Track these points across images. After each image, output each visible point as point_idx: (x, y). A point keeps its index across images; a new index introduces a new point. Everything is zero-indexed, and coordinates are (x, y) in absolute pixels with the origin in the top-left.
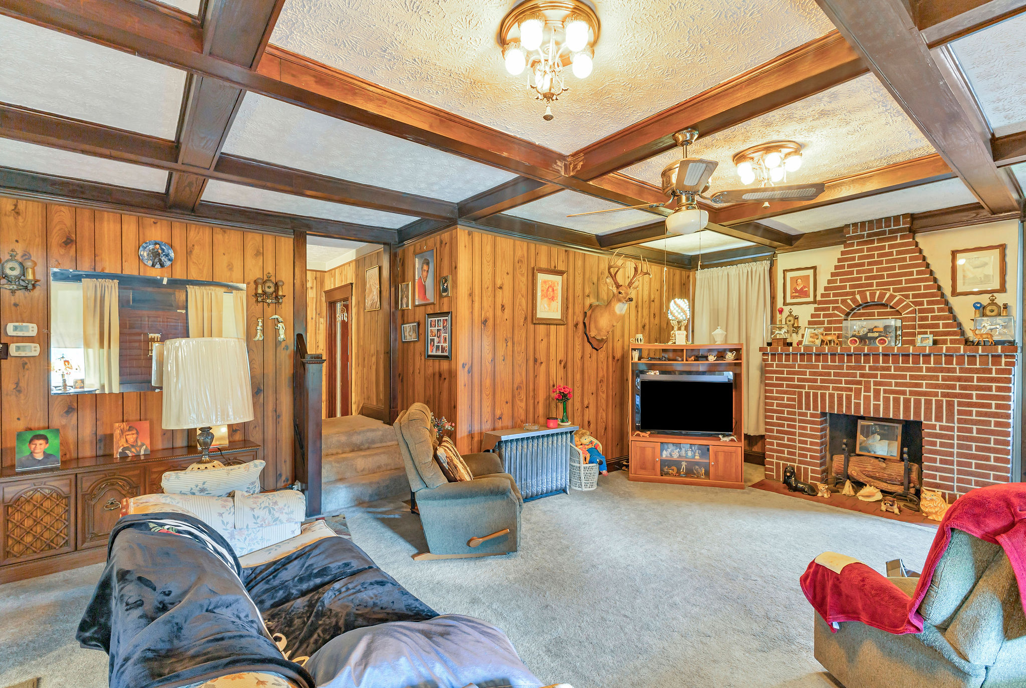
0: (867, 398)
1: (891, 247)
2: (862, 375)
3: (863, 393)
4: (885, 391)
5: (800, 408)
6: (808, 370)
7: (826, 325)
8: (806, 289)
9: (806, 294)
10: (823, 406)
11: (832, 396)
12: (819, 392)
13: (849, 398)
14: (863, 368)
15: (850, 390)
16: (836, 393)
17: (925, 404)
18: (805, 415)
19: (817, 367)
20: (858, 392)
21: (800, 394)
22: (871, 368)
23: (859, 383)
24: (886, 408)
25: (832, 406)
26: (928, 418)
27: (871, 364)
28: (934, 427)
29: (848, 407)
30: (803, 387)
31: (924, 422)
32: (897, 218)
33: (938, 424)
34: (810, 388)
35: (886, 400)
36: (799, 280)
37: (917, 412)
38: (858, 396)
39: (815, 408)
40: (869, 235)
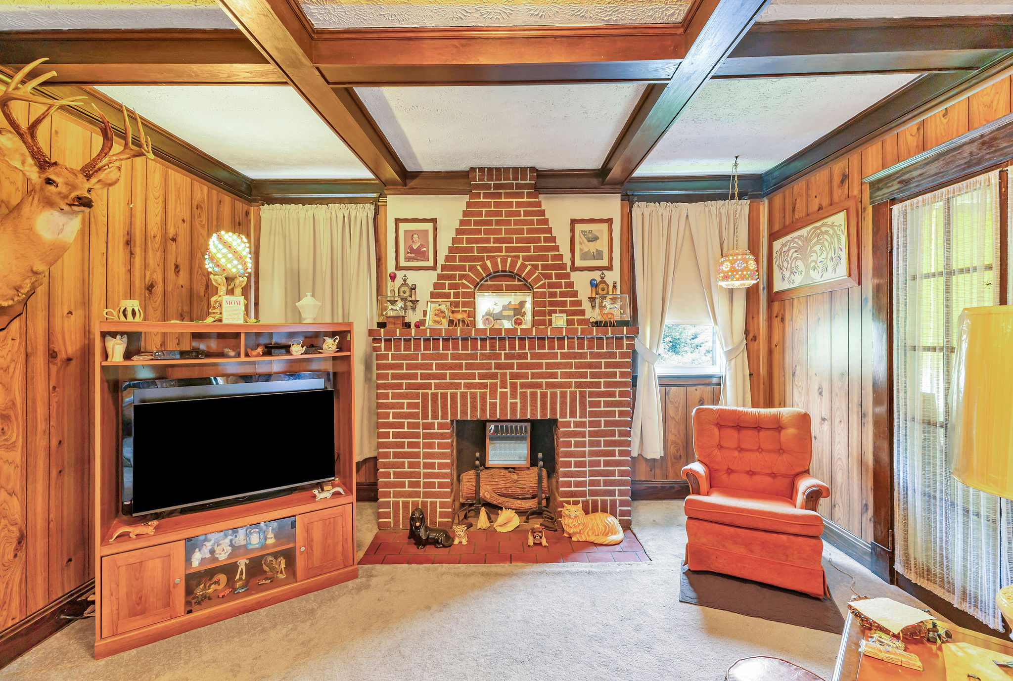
0: (504, 396)
1: (519, 204)
2: (498, 366)
3: (499, 390)
4: (523, 385)
5: (425, 417)
6: (434, 362)
7: (452, 299)
8: (425, 249)
9: (424, 257)
10: (454, 413)
11: (464, 395)
12: (449, 391)
13: (483, 397)
14: (498, 356)
15: (485, 386)
16: (469, 391)
17: (560, 397)
18: (431, 426)
19: (445, 357)
20: (494, 387)
21: (425, 396)
22: (507, 356)
23: (494, 376)
24: (524, 407)
25: (464, 412)
26: (563, 415)
27: (507, 351)
28: (568, 424)
29: (483, 410)
30: (428, 387)
31: (560, 420)
33: (572, 420)
34: (438, 386)
35: (524, 396)
36: (416, 236)
37: (553, 410)
38: (493, 395)
39: (444, 416)
40: (496, 187)
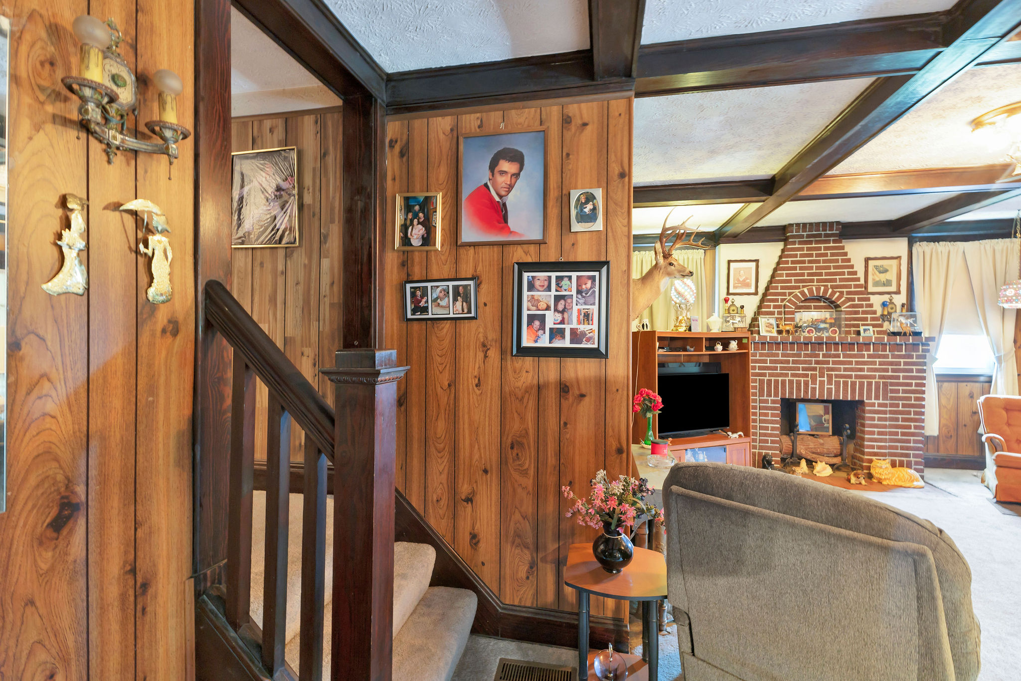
0: (822, 383)
1: (826, 248)
2: (817, 362)
3: (818, 379)
4: (837, 376)
5: (761, 394)
6: (768, 359)
7: (776, 316)
8: (748, 281)
9: (748, 285)
10: (784, 392)
11: (791, 382)
12: (780, 379)
13: (806, 383)
14: (818, 356)
15: (807, 376)
16: (795, 379)
17: (867, 385)
18: (766, 401)
19: (777, 355)
20: (814, 378)
21: (761, 382)
22: (824, 356)
23: (814, 369)
24: (837, 391)
25: (791, 393)
26: (869, 397)
27: (825, 352)
28: (873, 405)
29: (806, 392)
30: (764, 375)
31: (866, 401)
32: (831, 224)
33: (876, 402)
34: (771, 375)
35: (837, 384)
36: (742, 272)
37: (861, 394)
38: (814, 382)
39: (776, 395)
40: (808, 236)
